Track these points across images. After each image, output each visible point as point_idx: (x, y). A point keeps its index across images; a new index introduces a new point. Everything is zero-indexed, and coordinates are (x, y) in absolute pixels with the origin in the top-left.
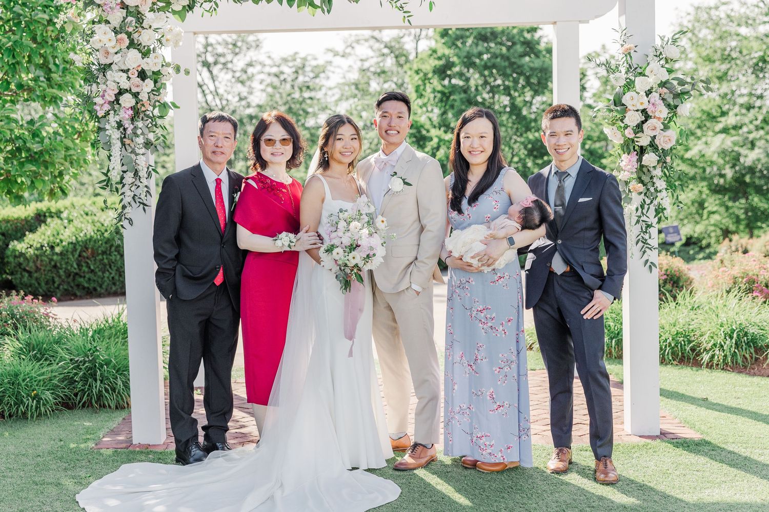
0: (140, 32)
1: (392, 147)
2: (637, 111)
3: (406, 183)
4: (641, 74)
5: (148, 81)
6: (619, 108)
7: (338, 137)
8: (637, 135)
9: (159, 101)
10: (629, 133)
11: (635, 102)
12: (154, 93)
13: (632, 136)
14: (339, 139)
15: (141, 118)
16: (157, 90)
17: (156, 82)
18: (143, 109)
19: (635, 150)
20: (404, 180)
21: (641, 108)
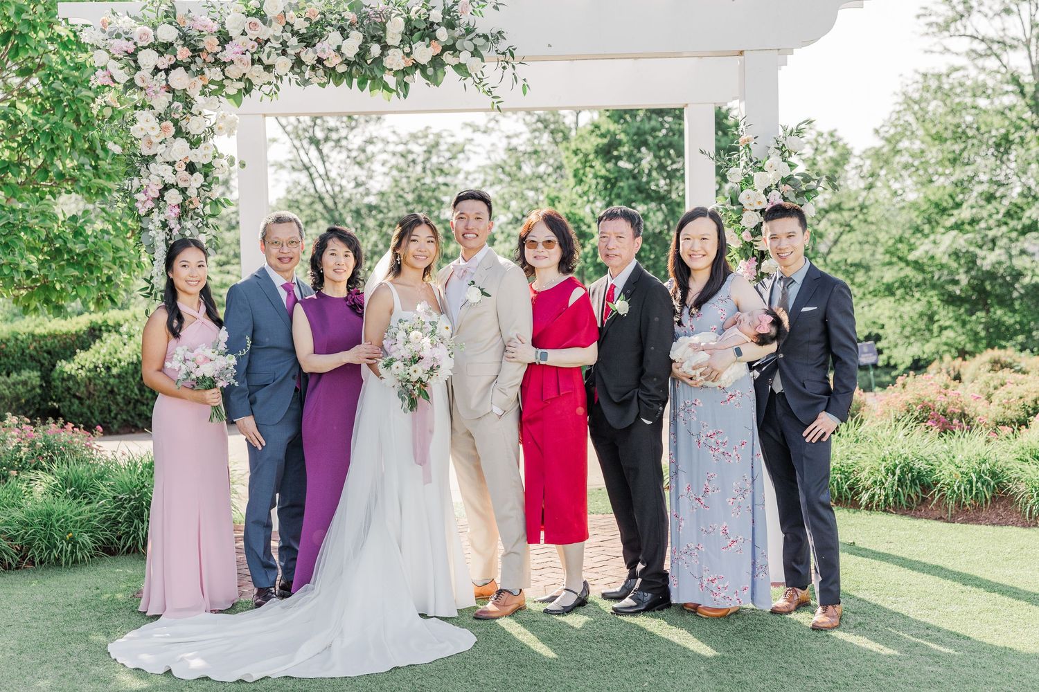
0: (189, 119)
1: (472, 252)
2: (756, 210)
3: (484, 294)
4: (761, 169)
5: (197, 174)
6: (735, 208)
7: (413, 238)
8: (756, 239)
9: (210, 198)
10: (746, 236)
11: (751, 201)
12: (205, 188)
13: (749, 239)
14: (414, 241)
15: (190, 217)
16: (207, 186)
17: (206, 176)
18: (191, 207)
19: (753, 255)
20: (482, 290)
21: (759, 207)
